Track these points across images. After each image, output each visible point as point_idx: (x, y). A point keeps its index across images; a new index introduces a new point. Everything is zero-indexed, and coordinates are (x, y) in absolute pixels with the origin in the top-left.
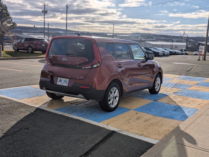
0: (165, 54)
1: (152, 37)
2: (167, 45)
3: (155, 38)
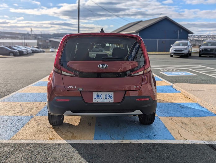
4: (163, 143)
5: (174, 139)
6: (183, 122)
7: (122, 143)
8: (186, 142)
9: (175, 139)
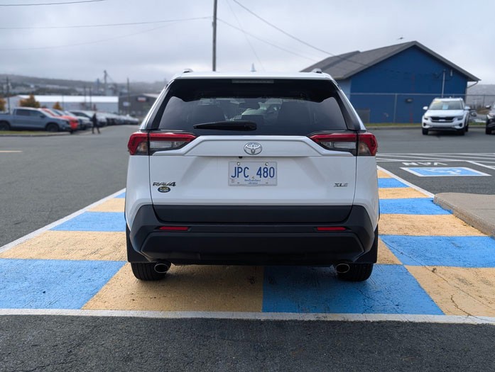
1: (25, 83)
3: (32, 86)
4: (417, 321)
5: (442, 313)
6: (461, 278)
7: (326, 319)
8: (469, 321)
9: (444, 314)
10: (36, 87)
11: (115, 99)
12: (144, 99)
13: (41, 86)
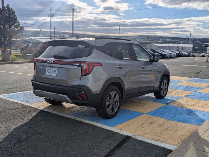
0: (172, 56)
1: (158, 38)
2: (173, 47)
3: (161, 40)
10: (162, 40)
11: (191, 46)
12: (205, 46)
13: (164, 40)
